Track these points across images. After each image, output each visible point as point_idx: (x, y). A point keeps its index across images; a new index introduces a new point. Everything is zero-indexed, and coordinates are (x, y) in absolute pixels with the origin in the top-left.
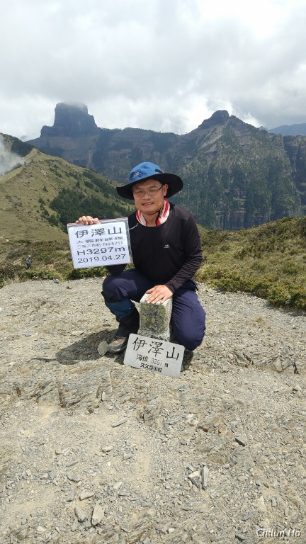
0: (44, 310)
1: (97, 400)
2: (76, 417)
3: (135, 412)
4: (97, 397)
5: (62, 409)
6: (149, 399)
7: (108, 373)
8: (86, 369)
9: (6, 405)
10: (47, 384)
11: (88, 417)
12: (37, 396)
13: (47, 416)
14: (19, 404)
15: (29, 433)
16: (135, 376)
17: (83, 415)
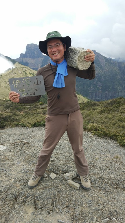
0: (24, 149)
1: (52, 207)
3: (69, 215)
5: (36, 210)
6: (75, 208)
7: (56, 191)
8: (46, 188)
9: (11, 207)
10: (29, 196)
11: (48, 216)
12: (24, 202)
13: (29, 214)
14: (16, 206)
16: (67, 193)
17: (45, 215)
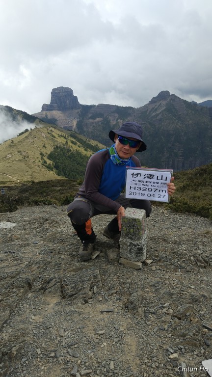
0: (46, 225)
1: (90, 293)
2: (75, 306)
5: (64, 300)
6: (131, 292)
7: (98, 272)
8: (80, 269)
9: (20, 296)
10: (51, 280)
11: (84, 306)
12: (43, 289)
13: (52, 305)
14: (30, 295)
15: (38, 319)
17: (80, 305)
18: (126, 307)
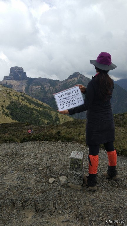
0: (17, 159)
1: (54, 208)
2: (45, 218)
3: (73, 214)
4: (53, 207)
5: (37, 214)
6: (79, 207)
7: (56, 193)
8: (45, 191)
9: (9, 212)
10: (28, 200)
11: (51, 218)
12: (23, 206)
13: (30, 218)
14: (15, 211)
17: (48, 217)
18: (77, 217)
